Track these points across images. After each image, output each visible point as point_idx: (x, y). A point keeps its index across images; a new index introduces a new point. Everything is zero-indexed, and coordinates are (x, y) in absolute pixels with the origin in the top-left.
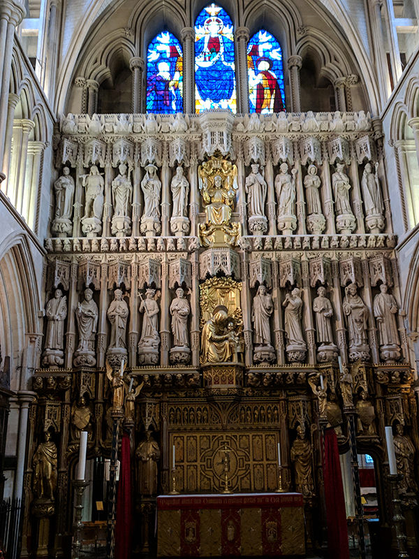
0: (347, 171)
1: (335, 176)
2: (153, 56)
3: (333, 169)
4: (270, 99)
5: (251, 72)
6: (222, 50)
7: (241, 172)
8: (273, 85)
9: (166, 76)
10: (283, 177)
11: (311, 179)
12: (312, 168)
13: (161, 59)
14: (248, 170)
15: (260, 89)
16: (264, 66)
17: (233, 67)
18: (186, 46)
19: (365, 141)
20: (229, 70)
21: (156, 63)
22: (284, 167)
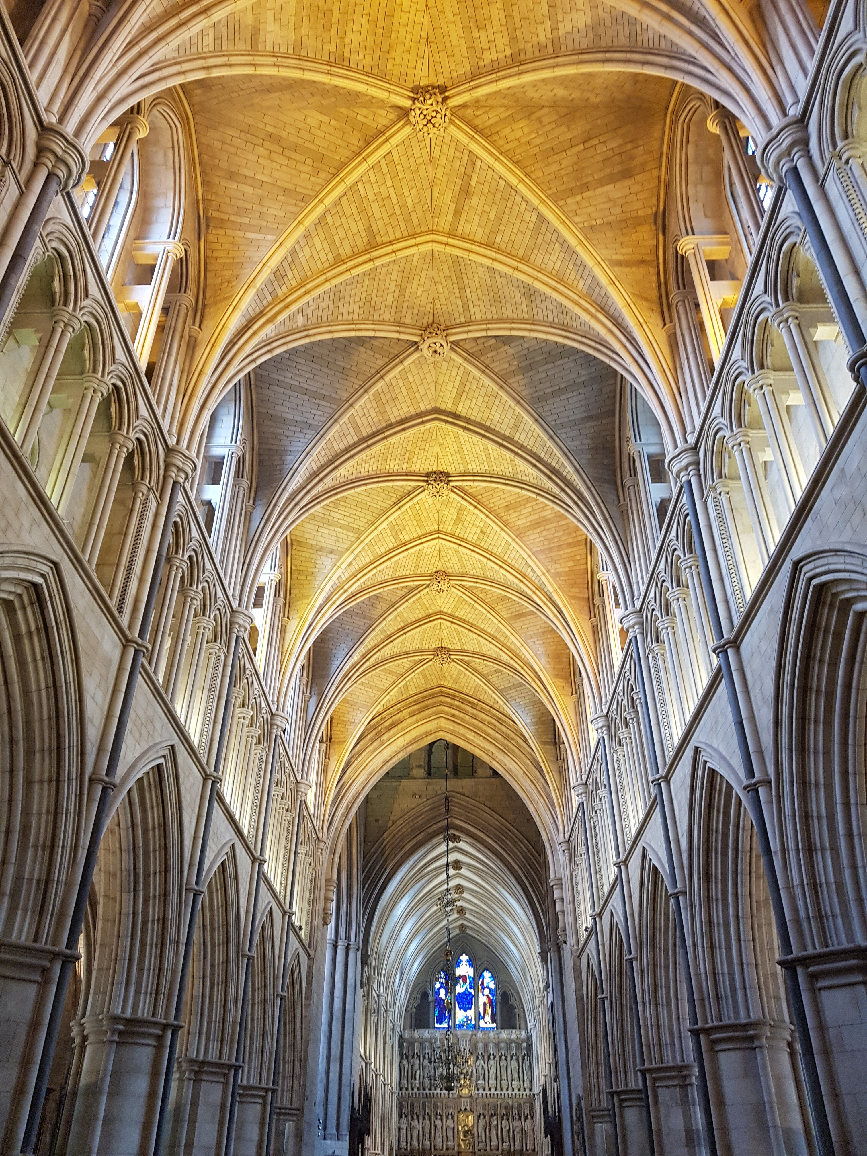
0: (517, 1059)
1: (513, 1062)
2: (438, 985)
3: (512, 1058)
4: (489, 1010)
5: (480, 994)
6: (468, 982)
7: (475, 1059)
8: (491, 1002)
9: (443, 997)
10: (492, 1062)
11: (503, 1063)
12: (503, 1057)
13: (441, 987)
14: (477, 1058)
15: (485, 1004)
16: (486, 991)
17: (472, 991)
18: (452, 980)
19: (524, 1044)
20: (471, 993)
21: (439, 989)
22: (492, 1057)
